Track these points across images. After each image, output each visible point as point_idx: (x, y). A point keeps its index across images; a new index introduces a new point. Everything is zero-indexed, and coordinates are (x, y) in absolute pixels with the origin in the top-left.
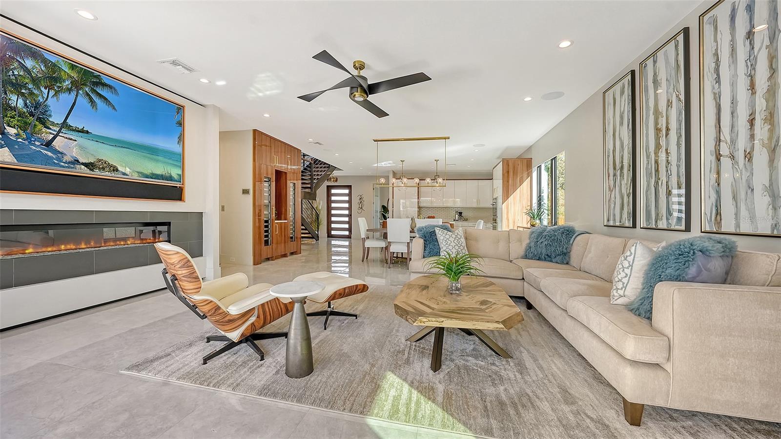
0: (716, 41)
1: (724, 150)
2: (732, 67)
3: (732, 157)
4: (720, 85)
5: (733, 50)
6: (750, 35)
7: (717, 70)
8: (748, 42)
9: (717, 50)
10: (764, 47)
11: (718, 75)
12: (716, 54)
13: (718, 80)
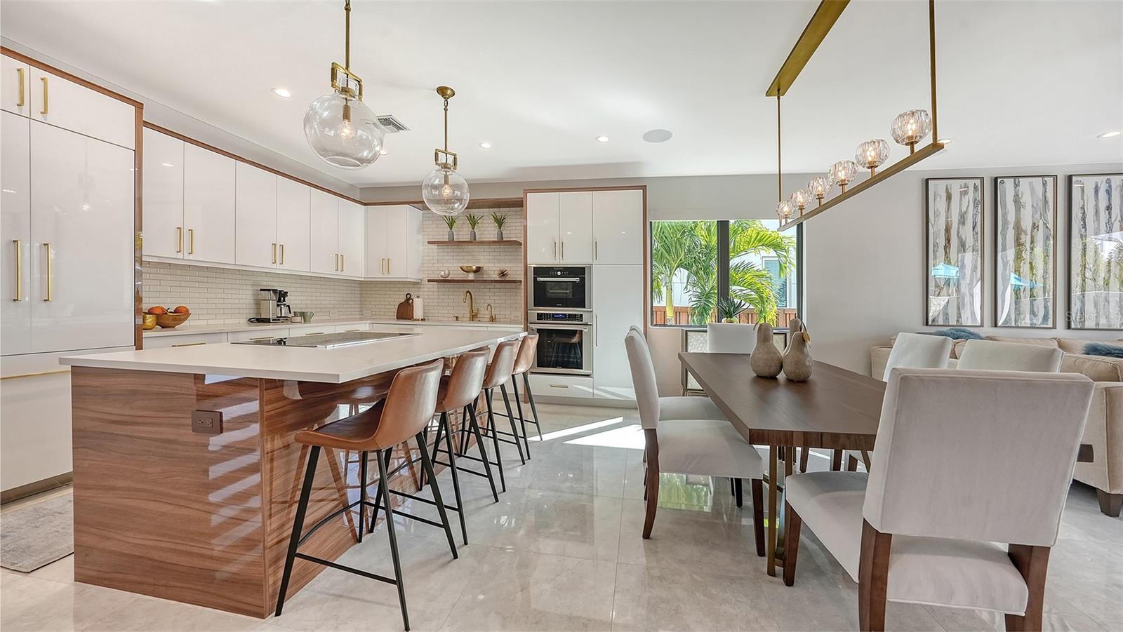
0: (1083, 198)
1: (1089, 274)
2: (1096, 223)
3: (1095, 280)
4: (1086, 230)
5: (1097, 212)
6: (1109, 208)
7: (1084, 219)
8: (1107, 212)
9: (1083, 206)
10: (1117, 221)
11: (1085, 223)
12: (1083, 208)
13: (1084, 226)
